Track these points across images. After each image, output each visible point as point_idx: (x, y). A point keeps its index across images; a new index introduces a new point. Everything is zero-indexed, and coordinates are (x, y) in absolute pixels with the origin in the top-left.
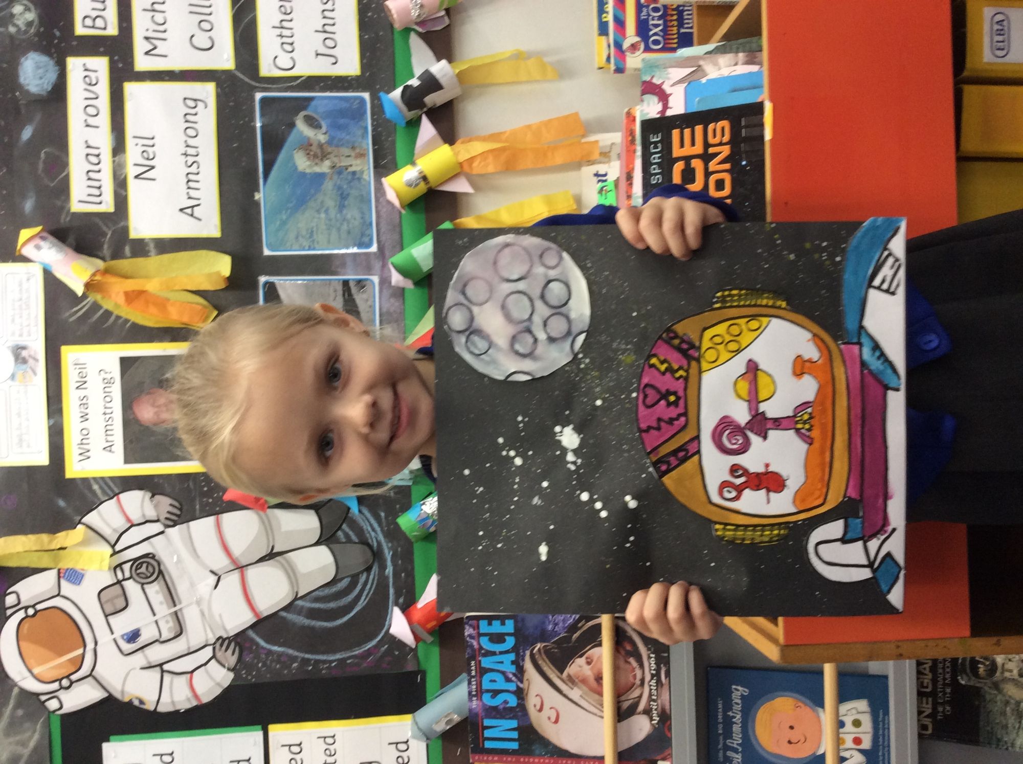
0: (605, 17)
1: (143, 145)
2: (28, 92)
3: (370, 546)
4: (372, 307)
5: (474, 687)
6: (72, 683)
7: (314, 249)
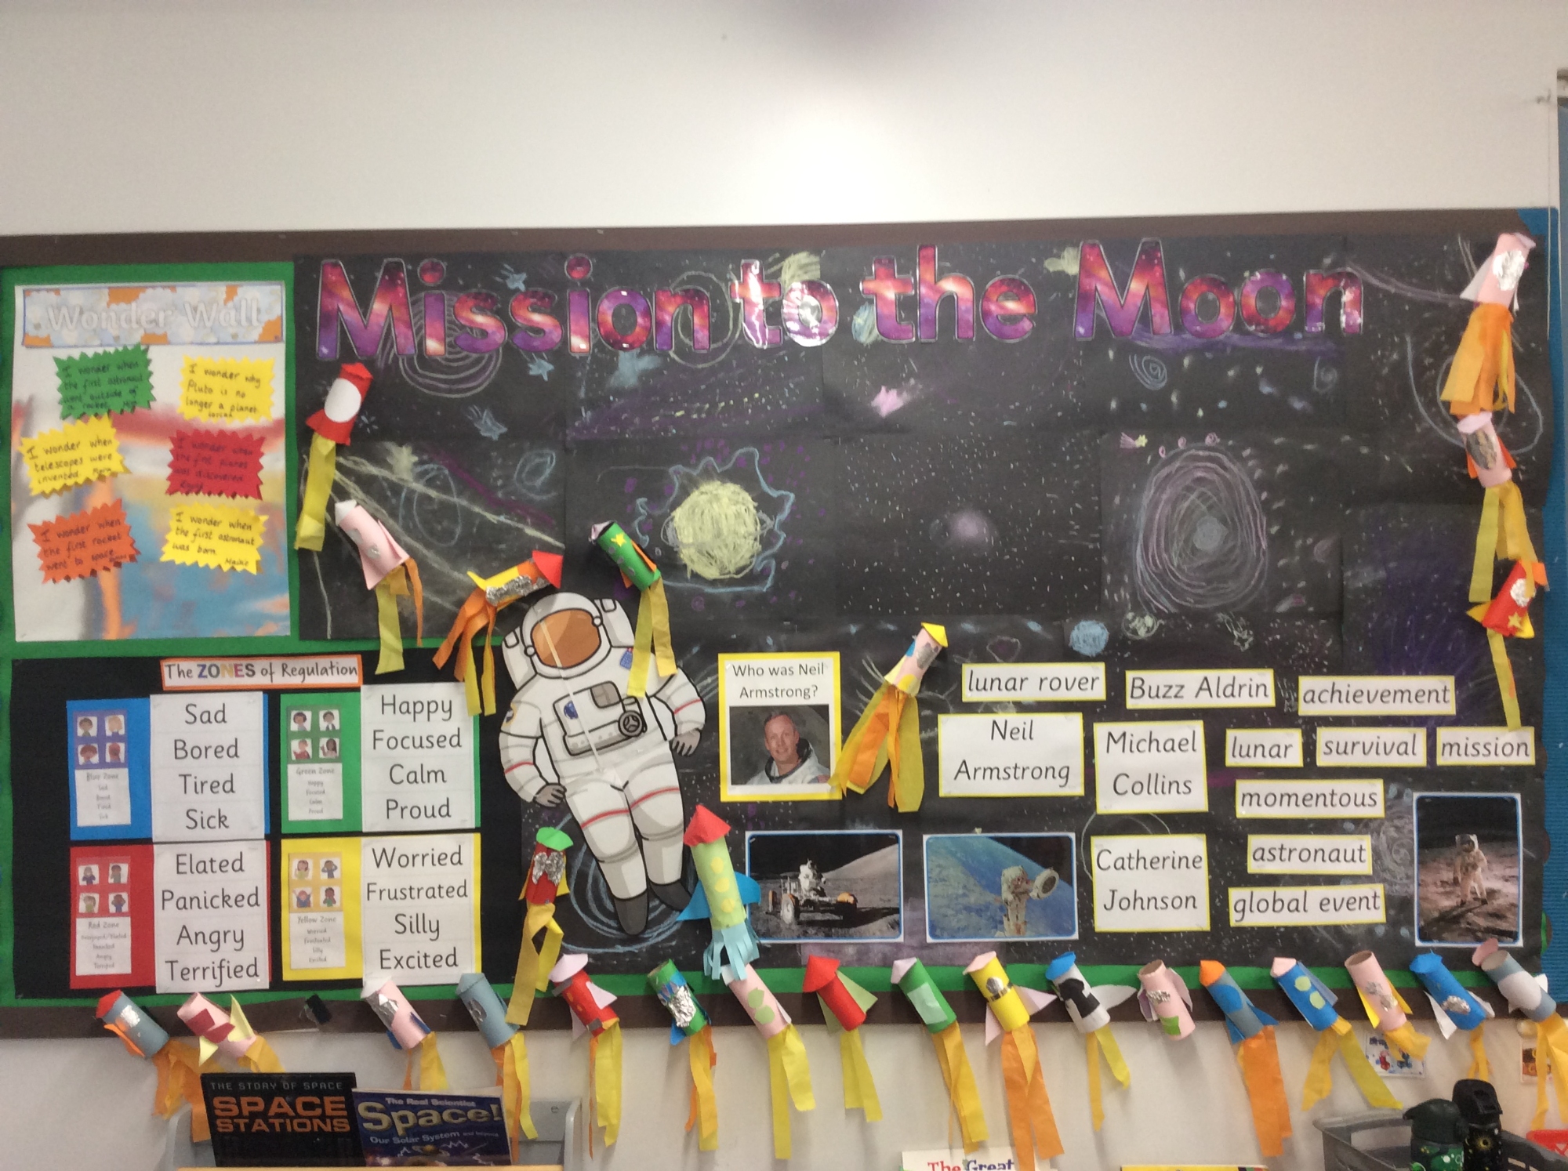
1: (1024, 729)
2: (1072, 629)
4: (874, 936)
6: (531, 657)
7: (928, 882)
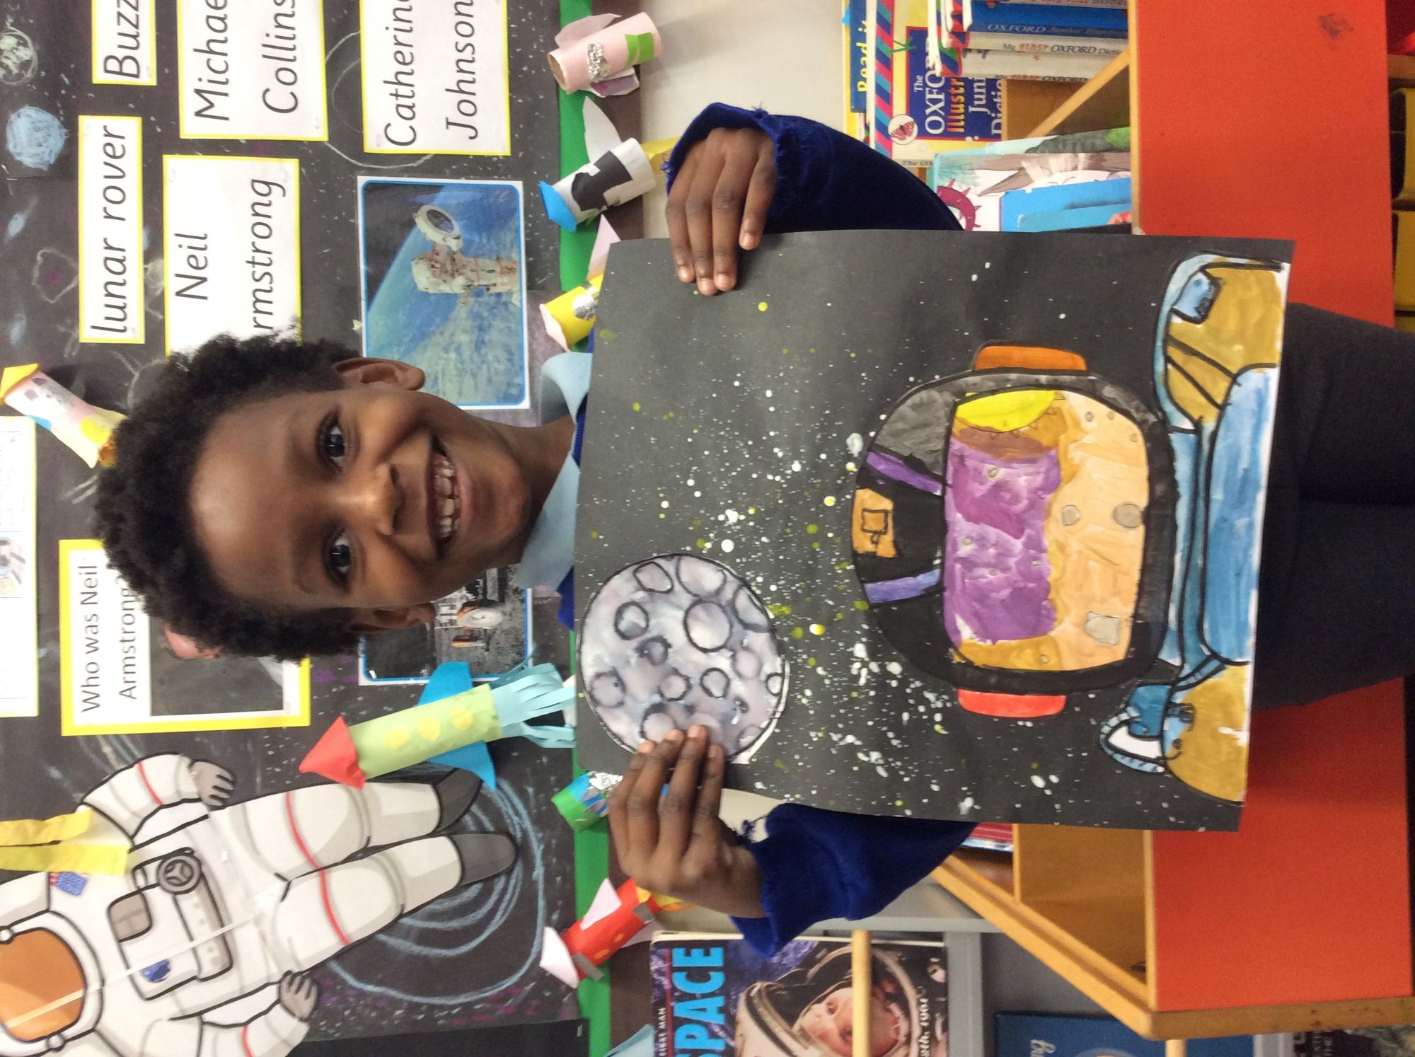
0: (862, 86)
1: (190, 248)
2: (20, 163)
3: (511, 838)
5: (663, 1045)
6: (65, 1042)
